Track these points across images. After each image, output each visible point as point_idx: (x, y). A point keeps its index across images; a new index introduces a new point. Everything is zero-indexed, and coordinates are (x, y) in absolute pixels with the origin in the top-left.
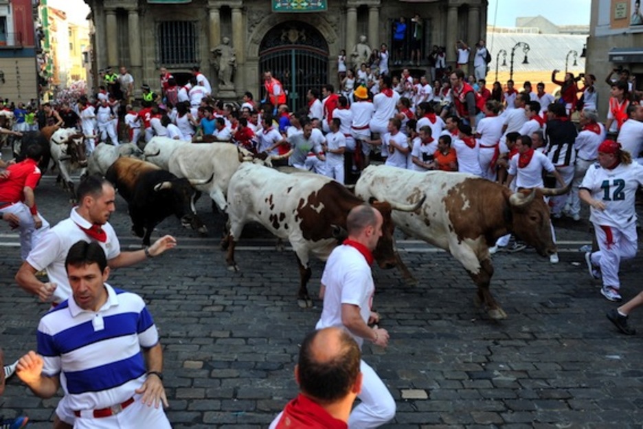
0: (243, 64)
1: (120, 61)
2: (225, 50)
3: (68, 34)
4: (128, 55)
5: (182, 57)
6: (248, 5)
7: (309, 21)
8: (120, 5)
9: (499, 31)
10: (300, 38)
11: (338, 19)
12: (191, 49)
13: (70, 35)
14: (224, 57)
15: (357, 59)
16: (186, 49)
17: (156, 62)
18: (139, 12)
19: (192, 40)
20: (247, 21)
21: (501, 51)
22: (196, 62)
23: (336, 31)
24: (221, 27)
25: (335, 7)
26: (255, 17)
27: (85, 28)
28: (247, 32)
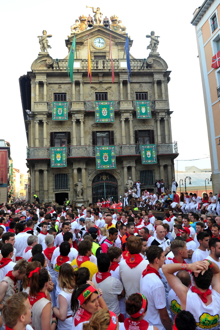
0: (86, 189)
1: (40, 189)
2: (79, 184)
3: (20, 178)
4: (43, 186)
5: (63, 187)
6: (88, 167)
7: (110, 172)
8: (41, 169)
9: (179, 172)
10: (107, 178)
11: (121, 171)
12: (67, 184)
13: (21, 178)
14: (79, 186)
15: (128, 186)
16: (65, 184)
17: (53, 189)
18: (48, 171)
19: (67, 180)
20: (87, 173)
21: (181, 180)
22: (68, 188)
23: (120, 175)
24: (78, 175)
25: (119, 167)
26: (90, 171)
27: (26, 176)
28: (87, 177)
